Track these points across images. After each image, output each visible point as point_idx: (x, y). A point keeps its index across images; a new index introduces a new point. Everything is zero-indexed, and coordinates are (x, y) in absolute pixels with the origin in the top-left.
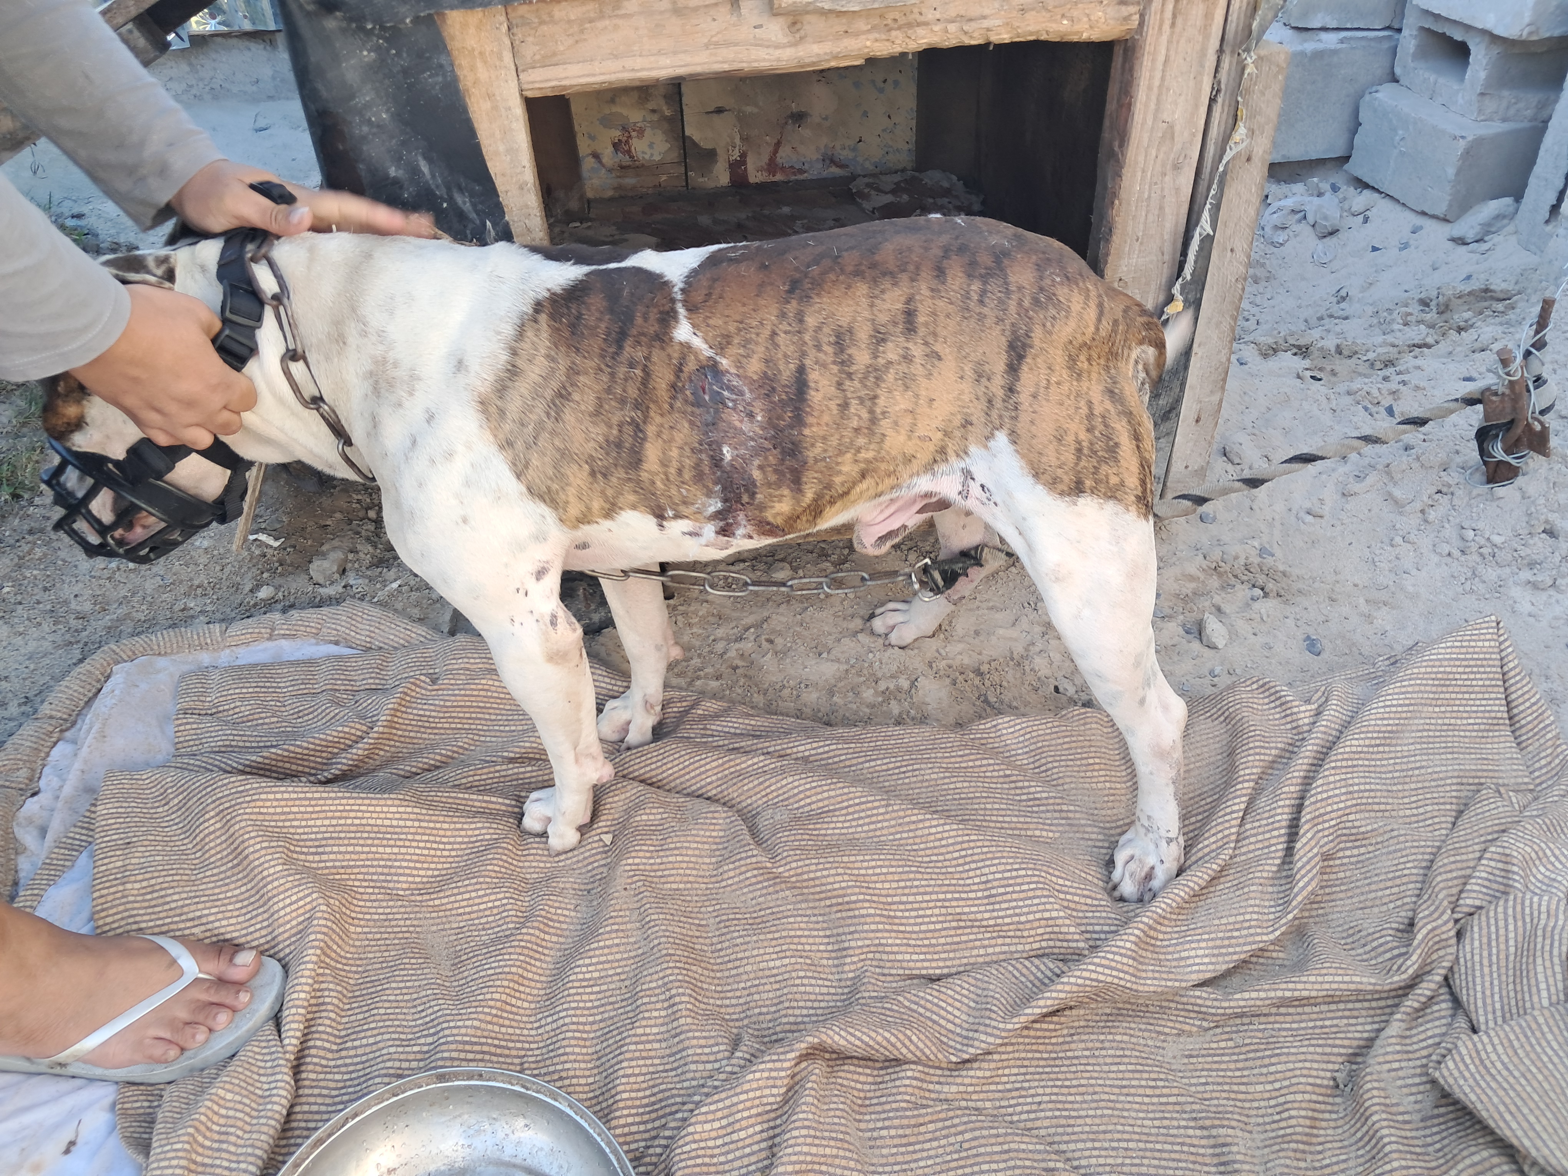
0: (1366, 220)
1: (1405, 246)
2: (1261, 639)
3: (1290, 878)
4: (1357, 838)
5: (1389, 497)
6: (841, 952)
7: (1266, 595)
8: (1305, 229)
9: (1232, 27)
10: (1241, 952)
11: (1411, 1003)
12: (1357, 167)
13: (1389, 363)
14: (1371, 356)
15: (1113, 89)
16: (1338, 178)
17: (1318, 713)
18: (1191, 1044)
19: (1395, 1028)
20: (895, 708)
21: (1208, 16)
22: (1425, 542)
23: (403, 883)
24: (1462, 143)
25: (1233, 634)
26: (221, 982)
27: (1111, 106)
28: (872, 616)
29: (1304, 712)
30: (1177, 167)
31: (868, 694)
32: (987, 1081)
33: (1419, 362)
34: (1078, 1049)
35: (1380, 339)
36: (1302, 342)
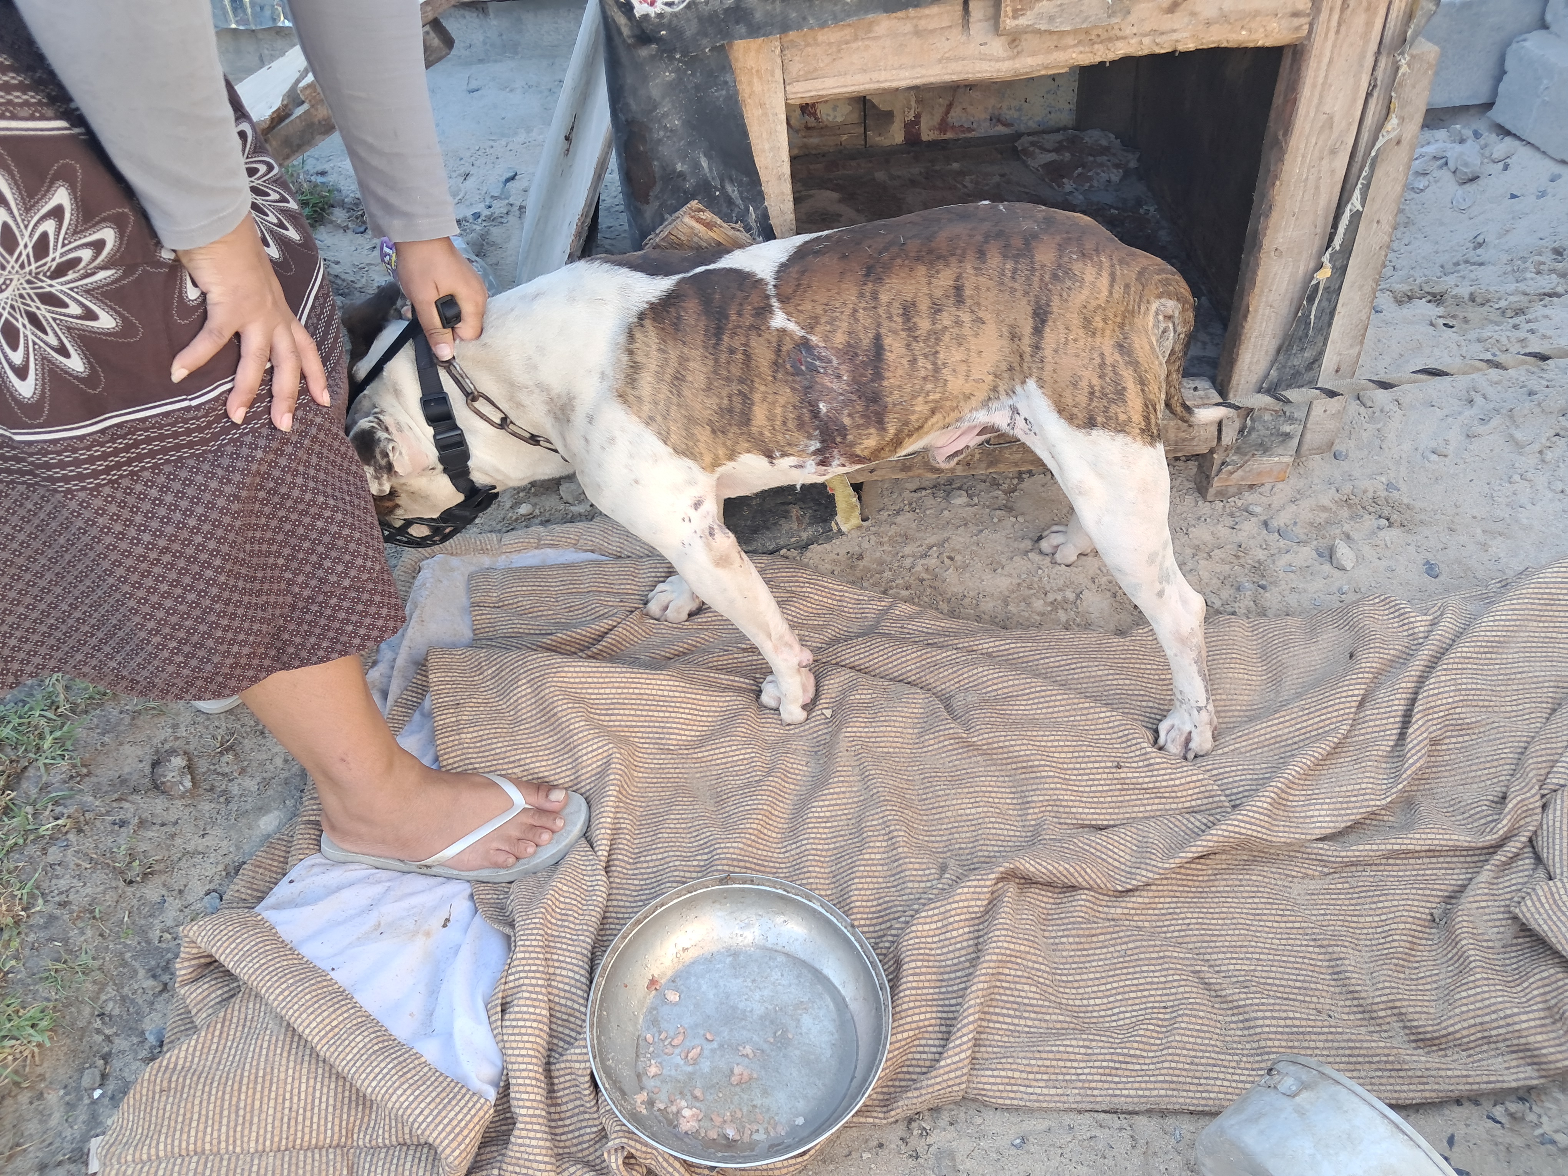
0: (1506, 167)
1: (1542, 194)
2: (1384, 563)
3: (1402, 758)
4: (1463, 728)
5: (1510, 439)
6: (1025, 804)
7: (1391, 525)
8: (1445, 175)
9: (1389, 34)
10: (1356, 814)
11: (1500, 857)
12: (1499, 114)
13: (1520, 311)
14: (1503, 304)
15: (1281, 87)
16: (1480, 124)
17: (1434, 624)
18: (1313, 885)
19: (1485, 875)
20: (1062, 616)
21: (1369, 24)
22: (1541, 480)
25: (1360, 559)
26: (539, 811)
27: (1278, 100)
28: (1040, 538)
29: (1421, 623)
30: (1333, 152)
31: (1038, 604)
32: (1147, 906)
33: (1547, 311)
34: (1220, 885)
35: (1512, 287)
36: (1437, 289)
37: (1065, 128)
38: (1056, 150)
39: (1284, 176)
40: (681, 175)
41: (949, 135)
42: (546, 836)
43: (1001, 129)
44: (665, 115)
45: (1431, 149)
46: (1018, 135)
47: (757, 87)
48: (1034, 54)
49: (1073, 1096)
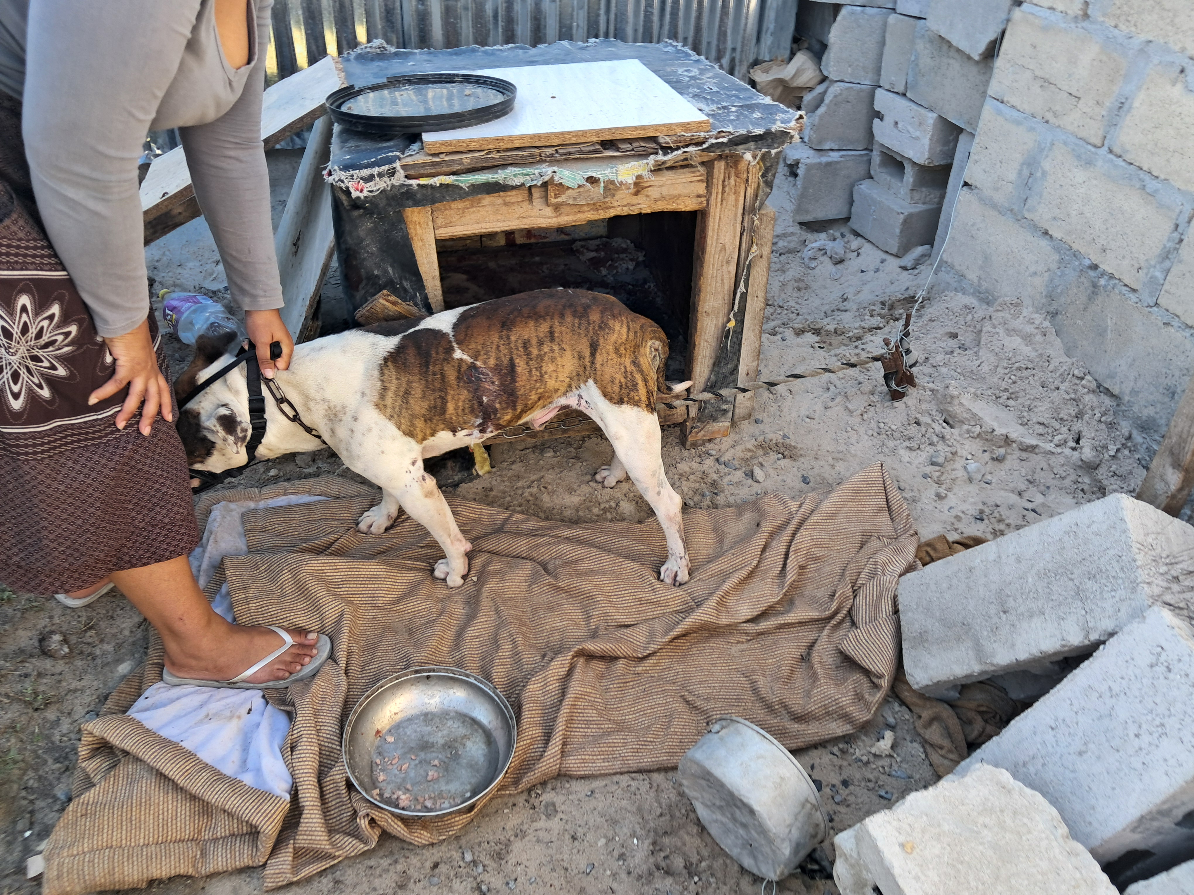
0: (858, 255)
1: (877, 271)
2: (780, 478)
3: (785, 576)
4: (816, 559)
5: (847, 409)
6: (589, 618)
7: (784, 457)
8: (826, 260)
9: (747, 204)
10: (762, 607)
11: (833, 622)
12: (854, 224)
13: (859, 338)
14: (851, 334)
15: (698, 230)
16: (845, 230)
17: (800, 506)
18: (742, 647)
19: (826, 632)
20: (609, 516)
21: (737, 200)
22: (862, 430)
23: (380, 601)
24: (902, 216)
25: (767, 476)
26: (302, 646)
28: (596, 473)
29: (793, 505)
31: (596, 510)
32: (655, 665)
33: (872, 338)
34: (694, 651)
35: (857, 325)
36: (817, 327)
37: (601, 237)
38: (596, 251)
39: (704, 275)
40: (377, 276)
41: (533, 241)
42: (307, 659)
43: (564, 237)
44: (368, 245)
45: (817, 245)
46: (574, 241)
47: (419, 230)
48: (567, 215)
49: (617, 765)
